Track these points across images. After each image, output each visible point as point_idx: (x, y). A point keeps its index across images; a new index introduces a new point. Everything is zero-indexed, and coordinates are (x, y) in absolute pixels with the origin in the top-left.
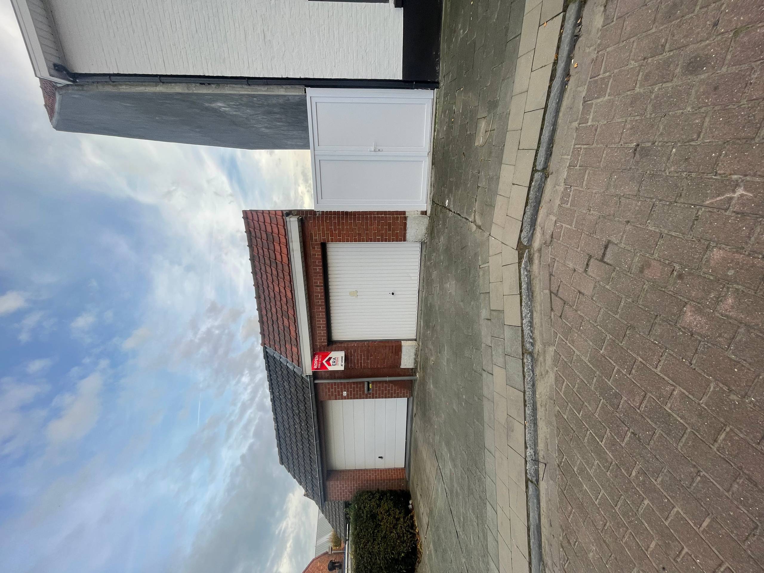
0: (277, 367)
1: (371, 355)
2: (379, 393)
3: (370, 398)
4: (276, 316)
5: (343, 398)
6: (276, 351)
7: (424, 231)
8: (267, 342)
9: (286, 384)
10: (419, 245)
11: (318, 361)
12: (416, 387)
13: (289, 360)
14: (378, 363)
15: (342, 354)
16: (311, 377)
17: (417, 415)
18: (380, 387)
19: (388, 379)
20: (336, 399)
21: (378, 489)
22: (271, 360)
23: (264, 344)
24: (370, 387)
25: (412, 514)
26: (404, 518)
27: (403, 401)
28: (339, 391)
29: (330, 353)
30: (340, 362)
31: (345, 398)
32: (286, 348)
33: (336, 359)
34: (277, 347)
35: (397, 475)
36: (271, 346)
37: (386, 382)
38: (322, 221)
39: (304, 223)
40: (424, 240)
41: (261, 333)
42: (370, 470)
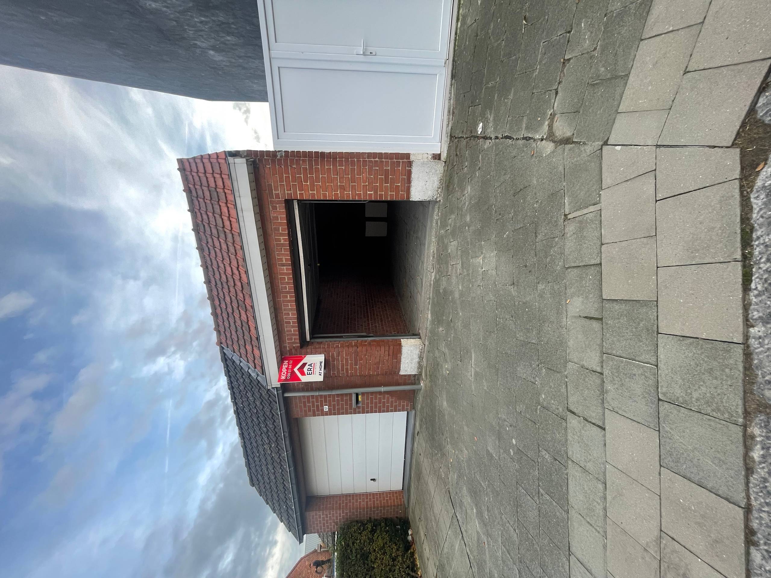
0: (238, 373)
1: (362, 359)
2: (372, 407)
3: (359, 413)
4: (231, 307)
5: (324, 414)
6: (234, 352)
7: (436, 184)
8: (223, 341)
9: (249, 395)
11: (287, 369)
12: (420, 397)
13: (251, 365)
14: (369, 370)
15: (321, 358)
16: (279, 389)
17: (421, 435)
18: (372, 398)
19: (383, 389)
20: (314, 415)
21: (370, 518)
22: (230, 363)
23: (220, 343)
24: (360, 399)
25: (412, 550)
26: (403, 556)
27: (402, 416)
28: (317, 406)
29: (305, 357)
30: (317, 370)
31: (327, 414)
32: (246, 349)
33: (312, 365)
34: (236, 347)
35: (394, 501)
36: (229, 346)
37: (380, 393)
38: (286, 166)
39: (258, 168)
40: (435, 197)
41: (215, 329)
42: (360, 495)
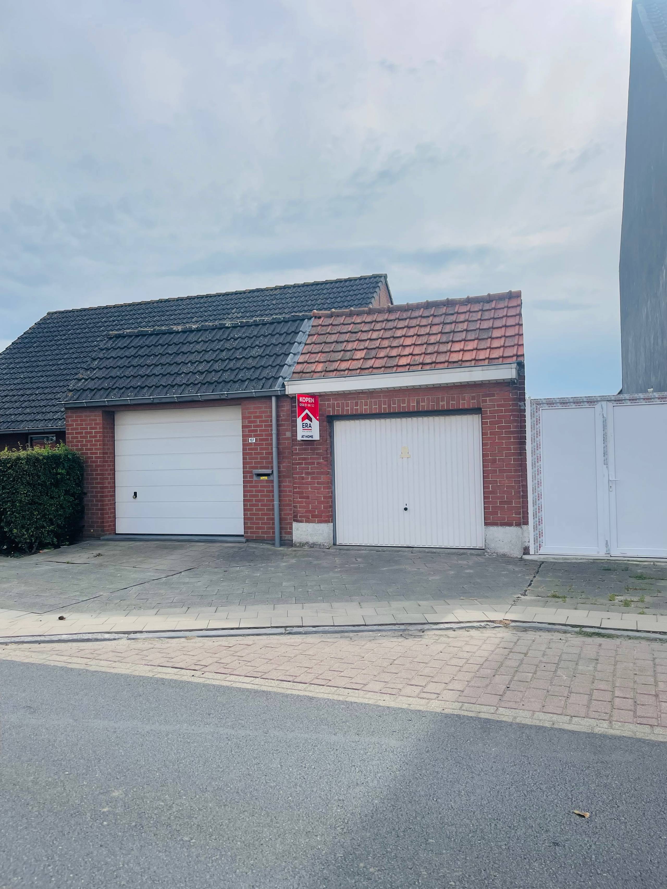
1: (312, 481)
2: (251, 491)
3: (245, 477)
4: (366, 338)
5: (245, 437)
6: (309, 335)
7: (501, 551)
10: (480, 544)
11: (308, 403)
12: (265, 546)
13: (300, 358)
14: (301, 489)
15: (317, 437)
16: (282, 392)
18: (263, 491)
19: (276, 503)
20: (243, 427)
21: (87, 492)
24: (262, 478)
27: (238, 528)
28: (256, 431)
29: (317, 420)
30: (307, 433)
31: (245, 440)
32: (318, 353)
33: (310, 428)
35: (108, 522)
37: (271, 500)
38: (512, 411)
40: (488, 551)
